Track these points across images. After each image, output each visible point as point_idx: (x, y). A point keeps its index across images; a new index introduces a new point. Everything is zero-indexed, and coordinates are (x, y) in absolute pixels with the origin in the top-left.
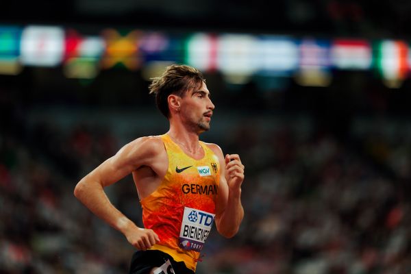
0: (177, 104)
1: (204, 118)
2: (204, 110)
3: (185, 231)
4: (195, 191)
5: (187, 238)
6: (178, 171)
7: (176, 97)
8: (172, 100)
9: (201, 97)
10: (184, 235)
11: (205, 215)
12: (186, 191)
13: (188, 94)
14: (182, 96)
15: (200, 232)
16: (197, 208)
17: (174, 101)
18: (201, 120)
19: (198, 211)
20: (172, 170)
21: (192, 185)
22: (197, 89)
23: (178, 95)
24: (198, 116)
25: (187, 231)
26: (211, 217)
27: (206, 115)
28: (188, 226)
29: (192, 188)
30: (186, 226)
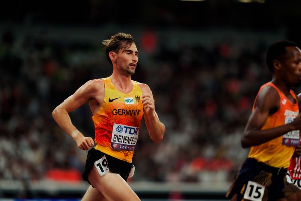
0: (114, 58)
1: (130, 67)
2: (131, 62)
3: (114, 138)
4: (121, 113)
5: (116, 142)
6: (110, 101)
7: (114, 53)
8: (111, 55)
9: (129, 54)
10: (114, 141)
11: (129, 128)
12: (115, 113)
13: (121, 51)
14: (117, 52)
15: (127, 138)
16: (122, 123)
17: (113, 56)
18: (128, 67)
19: (123, 126)
20: (106, 100)
21: (119, 109)
22: (127, 49)
23: (115, 52)
24: (126, 65)
25: (116, 138)
26: (134, 129)
27: (131, 64)
28: (116, 135)
29: (119, 112)
30: (115, 135)
